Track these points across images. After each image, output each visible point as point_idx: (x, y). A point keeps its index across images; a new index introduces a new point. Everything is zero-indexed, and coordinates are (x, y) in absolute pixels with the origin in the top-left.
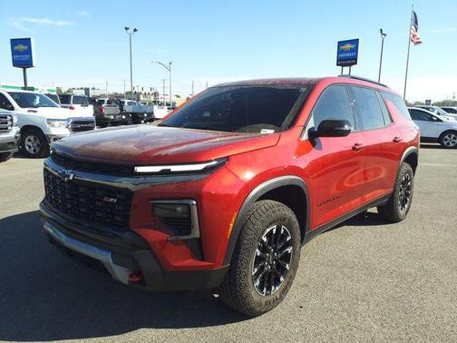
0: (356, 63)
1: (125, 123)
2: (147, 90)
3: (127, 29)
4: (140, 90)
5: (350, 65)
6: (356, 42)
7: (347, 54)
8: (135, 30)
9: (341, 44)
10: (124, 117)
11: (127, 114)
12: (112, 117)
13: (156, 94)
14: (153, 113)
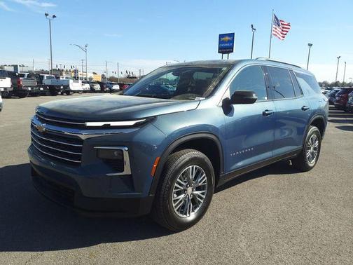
0: (232, 51)
1: (43, 94)
2: (68, 68)
3: (46, 15)
4: (63, 68)
5: (228, 53)
6: (232, 35)
7: (226, 44)
8: (54, 16)
9: (221, 36)
10: (42, 89)
11: (45, 87)
12: (30, 89)
13: (76, 71)
14: (69, 86)
